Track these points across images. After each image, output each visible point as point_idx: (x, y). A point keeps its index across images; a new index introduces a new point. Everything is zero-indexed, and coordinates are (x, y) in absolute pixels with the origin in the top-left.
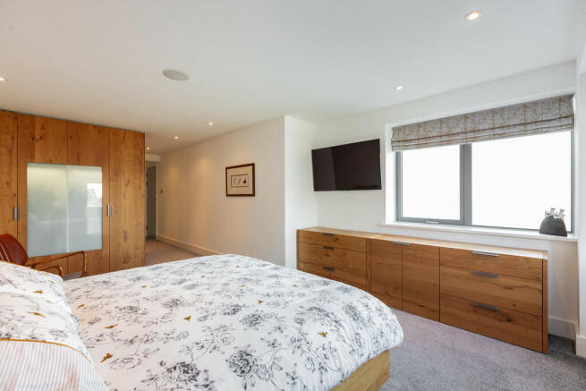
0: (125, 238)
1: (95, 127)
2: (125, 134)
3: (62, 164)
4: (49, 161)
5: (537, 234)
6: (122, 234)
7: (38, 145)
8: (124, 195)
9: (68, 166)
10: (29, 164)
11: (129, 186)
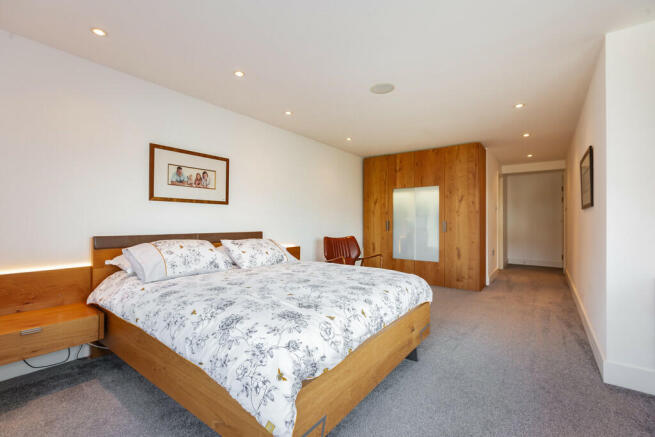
0: (459, 256)
1: (434, 150)
2: (459, 149)
3: (411, 187)
4: (404, 186)
6: (456, 252)
7: (398, 174)
8: (457, 212)
9: (416, 189)
10: (395, 190)
11: (463, 202)
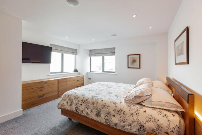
5: (73, 73)
